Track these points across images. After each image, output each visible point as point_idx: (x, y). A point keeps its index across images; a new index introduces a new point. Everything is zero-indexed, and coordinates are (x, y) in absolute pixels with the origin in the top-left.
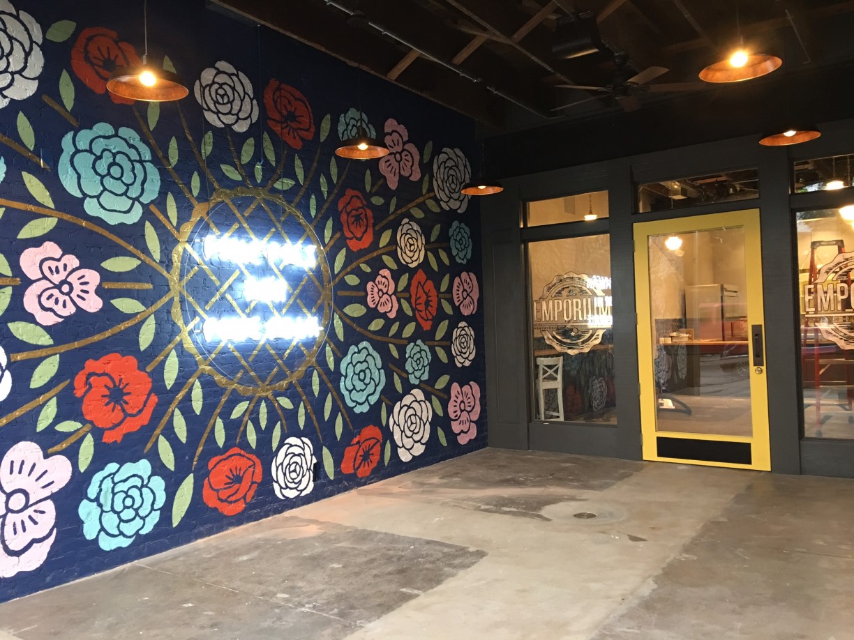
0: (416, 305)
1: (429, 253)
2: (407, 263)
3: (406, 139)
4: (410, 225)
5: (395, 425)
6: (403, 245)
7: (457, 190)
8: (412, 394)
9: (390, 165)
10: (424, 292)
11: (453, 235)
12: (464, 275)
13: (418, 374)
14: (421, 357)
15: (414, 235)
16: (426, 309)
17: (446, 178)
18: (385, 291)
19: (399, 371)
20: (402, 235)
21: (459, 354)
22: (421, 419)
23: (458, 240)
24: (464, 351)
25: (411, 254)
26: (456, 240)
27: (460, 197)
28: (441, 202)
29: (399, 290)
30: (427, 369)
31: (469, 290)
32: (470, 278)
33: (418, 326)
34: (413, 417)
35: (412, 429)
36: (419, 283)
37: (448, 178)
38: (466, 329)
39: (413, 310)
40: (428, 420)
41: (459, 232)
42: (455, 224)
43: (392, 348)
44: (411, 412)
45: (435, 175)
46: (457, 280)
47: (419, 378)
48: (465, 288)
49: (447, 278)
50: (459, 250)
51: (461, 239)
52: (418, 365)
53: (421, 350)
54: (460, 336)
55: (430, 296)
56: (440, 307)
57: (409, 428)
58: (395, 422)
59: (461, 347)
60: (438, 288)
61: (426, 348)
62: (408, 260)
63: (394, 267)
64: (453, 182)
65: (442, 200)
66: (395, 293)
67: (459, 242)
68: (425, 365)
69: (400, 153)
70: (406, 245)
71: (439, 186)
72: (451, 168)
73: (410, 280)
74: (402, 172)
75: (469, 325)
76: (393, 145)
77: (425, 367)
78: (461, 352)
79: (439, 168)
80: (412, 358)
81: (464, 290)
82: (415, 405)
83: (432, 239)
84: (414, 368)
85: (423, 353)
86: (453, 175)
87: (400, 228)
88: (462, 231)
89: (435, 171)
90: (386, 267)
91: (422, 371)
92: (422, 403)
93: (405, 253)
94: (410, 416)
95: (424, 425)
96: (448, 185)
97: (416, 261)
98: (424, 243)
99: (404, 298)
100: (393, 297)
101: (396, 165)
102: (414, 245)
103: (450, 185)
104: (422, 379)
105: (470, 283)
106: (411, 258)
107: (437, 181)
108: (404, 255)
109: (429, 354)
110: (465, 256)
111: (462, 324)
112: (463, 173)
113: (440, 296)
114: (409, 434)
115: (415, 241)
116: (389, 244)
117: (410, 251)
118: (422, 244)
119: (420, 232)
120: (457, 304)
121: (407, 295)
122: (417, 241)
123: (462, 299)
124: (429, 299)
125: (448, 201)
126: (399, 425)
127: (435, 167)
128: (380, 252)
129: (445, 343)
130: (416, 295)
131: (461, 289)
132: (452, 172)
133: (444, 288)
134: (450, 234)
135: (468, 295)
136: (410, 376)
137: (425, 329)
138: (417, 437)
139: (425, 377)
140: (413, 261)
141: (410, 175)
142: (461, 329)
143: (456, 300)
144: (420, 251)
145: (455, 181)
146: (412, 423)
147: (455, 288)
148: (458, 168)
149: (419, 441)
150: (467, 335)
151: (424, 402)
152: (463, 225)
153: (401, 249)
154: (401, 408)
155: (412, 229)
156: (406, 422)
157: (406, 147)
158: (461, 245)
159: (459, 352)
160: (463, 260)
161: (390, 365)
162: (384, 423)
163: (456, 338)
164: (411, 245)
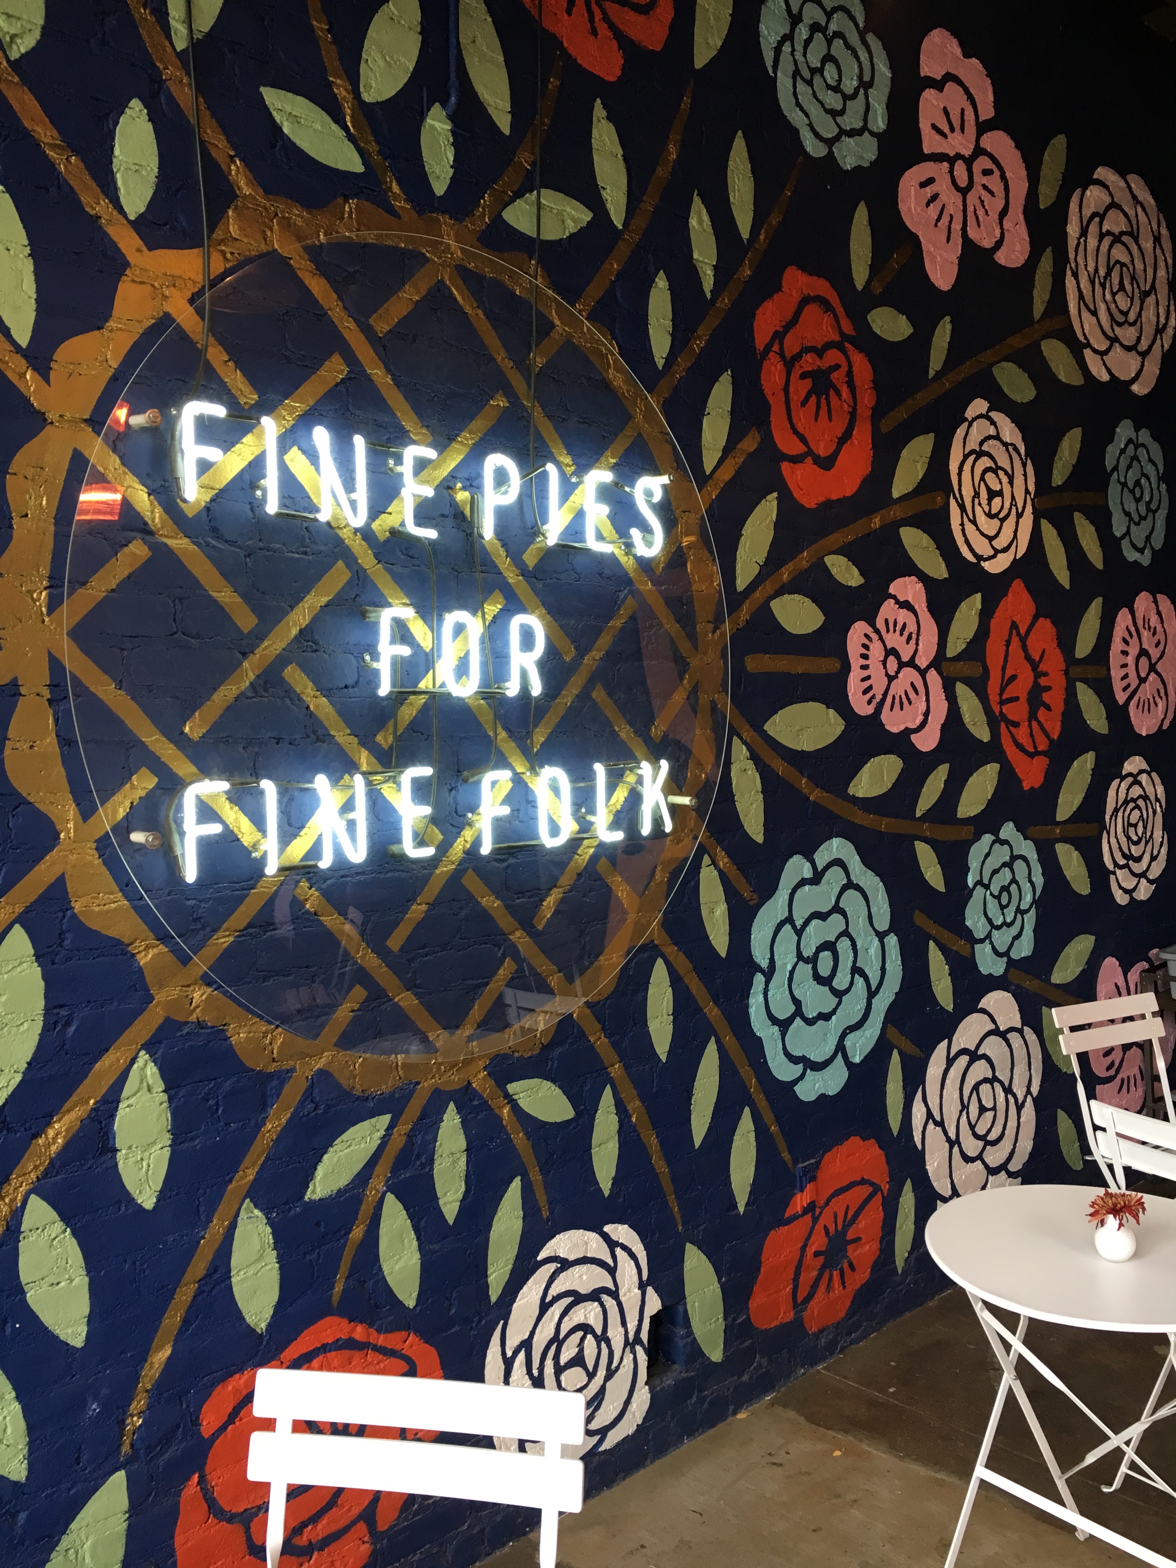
0: (1002, 703)
1: (1045, 524)
2: (980, 558)
3: (987, 112)
4: (993, 423)
5: (931, 1126)
6: (968, 493)
7: (1132, 316)
8: (984, 1011)
9: (935, 197)
10: (1028, 658)
11: (1116, 468)
12: (1143, 601)
13: (1002, 939)
14: (1014, 881)
15: (1003, 462)
16: (1033, 716)
17: (1102, 272)
18: (905, 658)
19: (946, 936)
20: (966, 457)
21: (1122, 862)
22: (1008, 1090)
23: (1131, 484)
24: (1135, 851)
25: (989, 526)
26: (1124, 485)
27: (1139, 339)
28: (1087, 352)
29: (951, 652)
30: (1030, 918)
31: (1155, 653)
32: (1159, 613)
33: (1007, 777)
34: (985, 1088)
35: (981, 1130)
36: (1014, 626)
37: (1109, 274)
38: (1144, 778)
39: (993, 721)
40: (1029, 1092)
41: (1135, 458)
42: (1124, 431)
43: (925, 855)
44: (980, 1070)
45: (1072, 256)
46: (1123, 619)
47: (1007, 954)
48: (1145, 646)
49: (1095, 609)
50: (1131, 519)
51: (1137, 483)
52: (1003, 907)
53: (1014, 858)
54: (1126, 802)
55: (1045, 674)
56: (1072, 711)
57: (972, 1127)
58: (930, 1115)
59: (1129, 838)
60: (1067, 642)
61: (1027, 848)
62: (983, 547)
63: (939, 570)
64: (1122, 288)
65: (1088, 345)
66: (938, 661)
67: (1132, 492)
68: (1024, 906)
69: (969, 162)
70: (977, 495)
71: (1081, 297)
72: (1117, 239)
73: (986, 614)
74: (972, 233)
75: (1154, 766)
76: (946, 129)
77: (1024, 912)
78: (1128, 857)
79: (1084, 233)
80: (987, 887)
81: (1143, 653)
82: (993, 1047)
83: (1058, 478)
84: (990, 921)
85: (1019, 865)
86: (1123, 265)
87: (960, 432)
88: (1142, 452)
89: (1072, 243)
90: (911, 569)
91: (1014, 930)
92: (1013, 1037)
93: (974, 522)
94: (976, 1088)
95: (1020, 1107)
96: (1108, 297)
97: (1005, 550)
98: (1032, 488)
99: (967, 682)
100: (933, 677)
101: (951, 199)
102: (1000, 493)
103: (1114, 294)
104: (1015, 955)
105: (1159, 629)
106: (991, 539)
107: (1075, 275)
108: (969, 527)
109: (1037, 870)
110: (1148, 538)
111: (1134, 764)
112: (1149, 260)
113: (1075, 671)
114: (972, 1146)
115: (1005, 480)
116: (922, 488)
117: (990, 516)
118: (1027, 492)
119: (1022, 451)
120: (1121, 698)
121: (973, 669)
122: (1011, 482)
123: (1134, 681)
124: (1043, 681)
125: (1106, 352)
126: (940, 1124)
127: (1073, 229)
128: (895, 513)
129: (1085, 830)
130: (1004, 669)
131: (1134, 651)
132: (1118, 253)
133: (1084, 645)
134: (1109, 464)
135: (1152, 668)
136: (977, 947)
137: (1026, 786)
138: (995, 1157)
139: (1024, 948)
140: (997, 552)
141: (999, 244)
142: (1130, 780)
143: (1117, 685)
144: (1019, 516)
145: (1128, 287)
146: (983, 1109)
147: (1117, 645)
148: (1136, 240)
149: (1003, 1167)
150: (1145, 798)
151: (1020, 1031)
152: (1145, 436)
153: (962, 507)
154: (950, 1062)
155: (997, 437)
156: (964, 1107)
157: (989, 141)
158: (1138, 500)
159: (1124, 856)
160: (1141, 551)
161: (920, 919)
162: (894, 1121)
163: (1116, 810)
164: (992, 494)
